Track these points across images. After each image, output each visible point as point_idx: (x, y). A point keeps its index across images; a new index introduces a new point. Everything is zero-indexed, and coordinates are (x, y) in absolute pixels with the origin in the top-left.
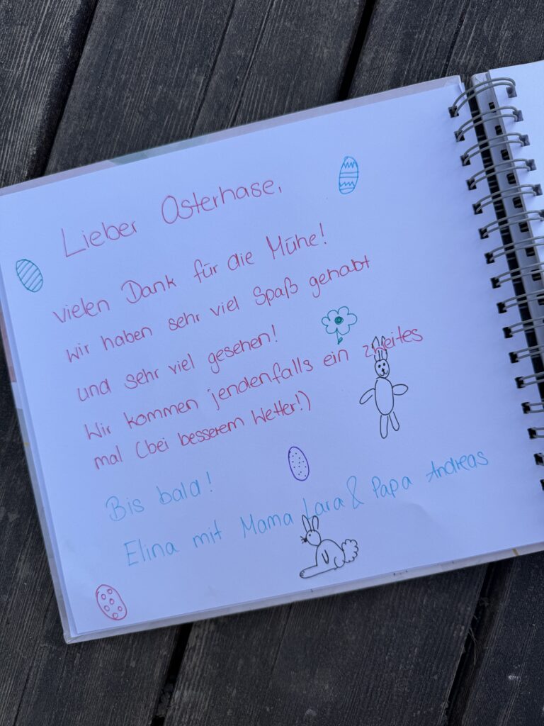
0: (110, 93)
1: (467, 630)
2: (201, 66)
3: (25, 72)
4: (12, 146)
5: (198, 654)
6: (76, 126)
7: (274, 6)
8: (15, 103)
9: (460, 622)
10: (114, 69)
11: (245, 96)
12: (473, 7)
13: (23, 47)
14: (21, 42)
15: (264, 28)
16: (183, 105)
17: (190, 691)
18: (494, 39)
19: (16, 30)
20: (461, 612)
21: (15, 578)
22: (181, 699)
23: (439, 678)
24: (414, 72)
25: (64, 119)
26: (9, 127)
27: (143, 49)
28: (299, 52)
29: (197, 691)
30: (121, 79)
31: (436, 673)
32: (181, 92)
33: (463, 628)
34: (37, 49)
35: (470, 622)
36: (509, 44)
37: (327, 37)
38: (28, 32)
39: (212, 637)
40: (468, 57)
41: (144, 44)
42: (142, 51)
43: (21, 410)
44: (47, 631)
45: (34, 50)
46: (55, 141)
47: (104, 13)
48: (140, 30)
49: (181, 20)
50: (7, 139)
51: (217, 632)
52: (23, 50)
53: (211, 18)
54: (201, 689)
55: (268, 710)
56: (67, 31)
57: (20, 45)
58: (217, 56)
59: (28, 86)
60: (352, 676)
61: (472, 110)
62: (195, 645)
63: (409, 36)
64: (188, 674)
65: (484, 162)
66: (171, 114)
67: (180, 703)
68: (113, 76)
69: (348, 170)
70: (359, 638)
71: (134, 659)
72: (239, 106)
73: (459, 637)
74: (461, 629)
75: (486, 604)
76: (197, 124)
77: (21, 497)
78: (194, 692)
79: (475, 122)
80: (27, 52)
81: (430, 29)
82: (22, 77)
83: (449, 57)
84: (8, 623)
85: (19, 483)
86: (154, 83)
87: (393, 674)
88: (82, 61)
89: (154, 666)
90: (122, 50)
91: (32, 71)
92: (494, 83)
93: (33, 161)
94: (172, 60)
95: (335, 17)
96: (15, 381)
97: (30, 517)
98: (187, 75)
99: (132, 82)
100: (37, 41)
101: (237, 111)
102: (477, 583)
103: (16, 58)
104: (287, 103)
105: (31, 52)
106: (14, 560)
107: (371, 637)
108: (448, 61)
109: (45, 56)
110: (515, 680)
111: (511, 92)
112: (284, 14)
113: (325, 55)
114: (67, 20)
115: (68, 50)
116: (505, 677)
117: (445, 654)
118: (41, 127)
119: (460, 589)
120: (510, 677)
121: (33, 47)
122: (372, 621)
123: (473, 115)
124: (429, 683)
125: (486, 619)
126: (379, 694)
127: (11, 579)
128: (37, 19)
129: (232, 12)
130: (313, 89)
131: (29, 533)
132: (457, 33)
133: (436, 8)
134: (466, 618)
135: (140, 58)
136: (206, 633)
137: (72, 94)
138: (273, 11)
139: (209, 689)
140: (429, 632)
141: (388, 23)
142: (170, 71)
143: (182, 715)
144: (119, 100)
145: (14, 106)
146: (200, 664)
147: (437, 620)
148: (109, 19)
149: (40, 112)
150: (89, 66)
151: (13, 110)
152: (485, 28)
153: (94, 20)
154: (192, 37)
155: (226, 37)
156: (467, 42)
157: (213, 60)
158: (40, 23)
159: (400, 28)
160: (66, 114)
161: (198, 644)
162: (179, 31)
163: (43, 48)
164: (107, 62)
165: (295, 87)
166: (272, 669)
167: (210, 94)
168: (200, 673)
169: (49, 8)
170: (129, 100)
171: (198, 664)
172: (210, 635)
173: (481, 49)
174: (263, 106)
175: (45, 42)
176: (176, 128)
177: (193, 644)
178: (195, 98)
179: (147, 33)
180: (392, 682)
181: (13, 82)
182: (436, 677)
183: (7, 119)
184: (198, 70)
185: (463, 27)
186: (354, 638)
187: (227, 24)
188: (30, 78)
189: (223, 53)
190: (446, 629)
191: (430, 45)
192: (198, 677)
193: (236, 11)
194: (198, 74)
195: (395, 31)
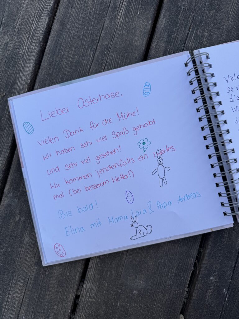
0: (58, 59)
1: (194, 260)
2: (91, 48)
3: (26, 52)
4: (21, 80)
5: (93, 270)
6: (45, 72)
7: (119, 26)
8: (22, 63)
9: (192, 257)
10: (59, 50)
11: (108, 59)
12: (194, 24)
13: (25, 42)
14: (24, 40)
15: (115, 34)
16: (85, 63)
17: (90, 284)
18: (202, 36)
19: (22, 36)
20: (192, 253)
21: (23, 242)
22: (86, 287)
23: (184, 279)
24: (172, 49)
25: (41, 69)
26: (20, 72)
27: (70, 42)
28: (128, 43)
29: (92, 284)
30: (62, 54)
31: (183, 277)
32: (84, 58)
33: (193, 259)
34: (30, 43)
35: (195, 257)
36: (208, 38)
37: (139, 37)
38: (27, 37)
39: (98, 263)
40: (192, 43)
41: (70, 41)
42: (69, 43)
43: (26, 178)
44: (36, 262)
45: (29, 43)
46: (37, 77)
47: (55, 29)
48: (69, 35)
49: (84, 31)
50: (19, 77)
51: (100, 261)
52: (25, 44)
53: (95, 30)
54: (94, 283)
55: (119, 291)
56: (41, 36)
57: (24, 42)
58: (97, 45)
59: (27, 57)
60: (151, 278)
61: (193, 64)
62: (92, 267)
63: (170, 36)
64: (89, 278)
65: (198, 83)
66: (80, 67)
67: (86, 289)
68: (59, 53)
69: (147, 87)
70: (153, 263)
71: (68, 272)
72: (106, 63)
73: (191, 263)
74: (192, 260)
75: (202, 251)
76: (90, 70)
77: (25, 211)
78: (91, 285)
79: (195, 68)
80: (27, 44)
81: (177, 33)
82: (24, 53)
83: (185, 44)
84: (21, 259)
85: (25, 206)
86: (74, 55)
87: (167, 278)
88: (47, 48)
89: (76, 275)
90: (62, 43)
91: (28, 51)
92: (201, 54)
93: (29, 85)
94: (81, 46)
95: (142, 29)
96: (23, 167)
97: (29, 219)
98: (86, 52)
99: (66, 55)
100: (30, 40)
101: (105, 65)
102: (198, 242)
103: (22, 46)
104: (124, 62)
105: (28, 44)
106: (23, 235)
107: (158, 263)
108: (185, 45)
109: (33, 45)
110: (213, 279)
111: (208, 57)
112: (123, 28)
113: (138, 44)
114: (41, 32)
115: (42, 43)
116: (209, 278)
117: (186, 269)
118: (32, 72)
119: (192, 245)
120: (211, 278)
121: (28, 42)
122: (158, 257)
123: (194, 66)
124: (180, 281)
125: (202, 256)
126: (161, 285)
127: (22, 242)
128: (30, 32)
129: (103, 28)
130: (134, 57)
131: (28, 225)
132: (188, 34)
133: (180, 25)
134: (194, 255)
135: (69, 46)
136: (95, 262)
137: (43, 60)
138: (118, 27)
139: (97, 283)
140: (180, 261)
141: (161, 31)
142: (80, 51)
143: (87, 293)
144: (61, 62)
145: (22, 64)
146: (93, 274)
147: (183, 256)
148: (57, 31)
149: (32, 66)
150: (50, 49)
151: (21, 66)
152: (198, 32)
153: (51, 32)
154: (88, 38)
155: (101, 37)
156: (191, 38)
157: (96, 46)
158: (31, 33)
159: (166, 33)
160: (41, 67)
161: (93, 266)
162: (83, 35)
163: (32, 43)
164: (56, 48)
165: (127, 56)
166: (121, 276)
167: (95, 59)
168: (93, 277)
169: (34, 27)
170: (65, 62)
171: (92, 274)
172: (97, 263)
173: (197, 40)
174: (115, 63)
175: (33, 40)
176: (83, 72)
177: (91, 266)
178: (89, 61)
179: (71, 36)
180: (166, 280)
181: (21, 55)
182: (183, 278)
183: (19, 69)
184: (91, 50)
185: (190, 32)
186: (151, 263)
187: (101, 33)
188: (28, 54)
189: (100, 44)
190: (186, 260)
191: (178, 39)
192: (93, 279)
193: (104, 28)
194: (90, 52)
195: (164, 34)
